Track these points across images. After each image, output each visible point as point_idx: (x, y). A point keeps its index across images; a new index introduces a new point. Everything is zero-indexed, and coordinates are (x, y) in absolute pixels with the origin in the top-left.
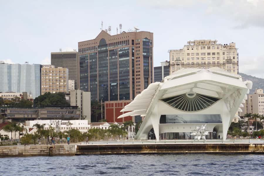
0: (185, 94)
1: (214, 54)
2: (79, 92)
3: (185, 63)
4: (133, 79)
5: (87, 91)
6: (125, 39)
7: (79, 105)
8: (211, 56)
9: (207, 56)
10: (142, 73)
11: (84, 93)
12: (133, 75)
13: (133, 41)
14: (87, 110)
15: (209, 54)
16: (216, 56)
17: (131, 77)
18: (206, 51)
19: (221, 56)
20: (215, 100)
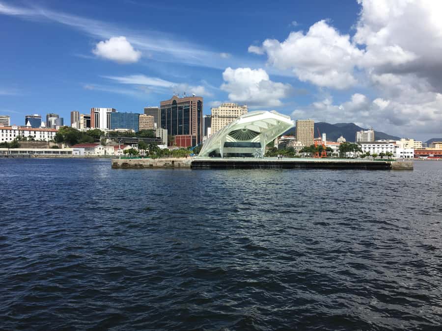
0: (241, 130)
1: (235, 111)
2: (161, 129)
3: (220, 116)
4: (192, 123)
5: (165, 129)
6: (188, 101)
7: (161, 137)
8: (234, 112)
9: (232, 112)
10: (197, 120)
11: (164, 130)
12: (192, 121)
13: (192, 102)
14: (165, 140)
15: (233, 111)
16: (236, 112)
17: (190, 122)
18: (231, 109)
19: (239, 112)
20: (258, 133)
